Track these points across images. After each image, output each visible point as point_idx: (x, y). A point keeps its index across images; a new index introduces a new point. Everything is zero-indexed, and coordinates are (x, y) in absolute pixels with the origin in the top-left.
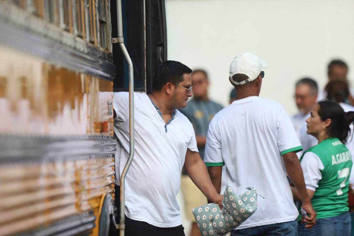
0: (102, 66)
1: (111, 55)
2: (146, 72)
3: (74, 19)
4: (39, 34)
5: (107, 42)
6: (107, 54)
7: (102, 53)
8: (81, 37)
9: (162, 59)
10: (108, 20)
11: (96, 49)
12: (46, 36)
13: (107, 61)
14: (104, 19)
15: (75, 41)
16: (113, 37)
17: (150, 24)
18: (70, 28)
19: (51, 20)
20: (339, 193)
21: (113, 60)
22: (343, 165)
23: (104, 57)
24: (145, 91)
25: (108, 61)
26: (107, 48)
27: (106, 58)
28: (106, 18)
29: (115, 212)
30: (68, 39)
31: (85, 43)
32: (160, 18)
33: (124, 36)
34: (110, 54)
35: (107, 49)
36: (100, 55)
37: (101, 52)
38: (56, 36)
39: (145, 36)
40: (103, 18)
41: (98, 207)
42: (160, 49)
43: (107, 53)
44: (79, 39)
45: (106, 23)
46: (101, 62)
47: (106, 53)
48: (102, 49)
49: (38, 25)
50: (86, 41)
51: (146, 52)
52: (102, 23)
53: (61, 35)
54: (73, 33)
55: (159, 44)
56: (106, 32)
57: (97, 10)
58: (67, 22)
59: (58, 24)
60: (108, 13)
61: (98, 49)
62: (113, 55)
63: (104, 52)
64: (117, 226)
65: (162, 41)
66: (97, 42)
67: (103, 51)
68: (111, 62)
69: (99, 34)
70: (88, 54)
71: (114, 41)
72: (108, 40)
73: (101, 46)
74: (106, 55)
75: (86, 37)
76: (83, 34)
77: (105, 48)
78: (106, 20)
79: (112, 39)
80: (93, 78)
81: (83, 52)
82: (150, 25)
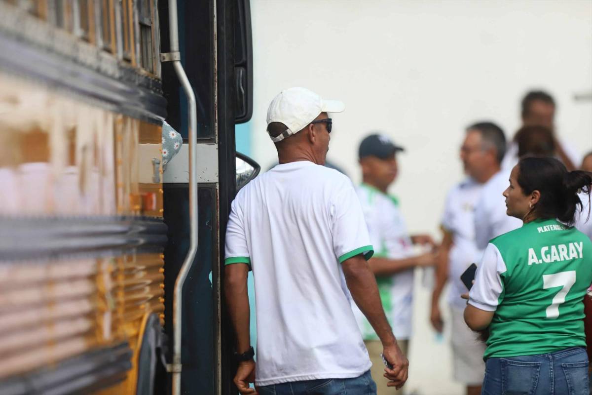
0: (143, 100)
1: (160, 82)
2: (217, 111)
3: (98, 21)
4: (39, 47)
5: (152, 59)
6: (153, 81)
7: (143, 78)
8: (108, 51)
9: (244, 89)
10: (154, 22)
11: (133, 71)
12: (50, 50)
13: (152, 92)
14: (146, 22)
15: (100, 59)
16: (162, 52)
17: (223, 29)
18: (91, 35)
19: (59, 23)
20: (552, 313)
21: (163, 91)
22: (558, 266)
23: (147, 85)
24: (215, 143)
25: (155, 91)
26: (153, 69)
27: (151, 87)
28: (150, 20)
29: (164, 344)
30: (88, 53)
31: (116, 61)
32: (241, 20)
33: (180, 50)
34: (156, 81)
35: (152, 72)
36: (141, 82)
37: (143, 76)
38: (67, 50)
39: (216, 50)
40: (145, 19)
41: (137, 336)
42: (242, 71)
43: (152, 77)
44: (105, 56)
45: (150, 27)
46: (142, 93)
47: (150, 77)
48: (143, 72)
49: (37, 31)
50: (117, 58)
51: (217, 77)
52: (144, 27)
53: (76, 48)
54: (96, 45)
55: (241, 62)
56: (150, 43)
57: (135, 7)
58: (85, 25)
59: (71, 30)
60: (154, 11)
61: (136, 71)
62: (163, 81)
63: (146, 77)
64: (168, 368)
65: (244, 59)
66: (136, 59)
67: (146, 75)
68: (159, 92)
69: (138, 46)
70: (120, 79)
71: (164, 59)
72: (154, 56)
73: (143, 66)
74: (151, 82)
75: (117, 52)
76: (112, 46)
77: (148, 70)
78: (151, 23)
79: (160, 55)
80: (129, 121)
81: (112, 77)
82: (225, 32)
